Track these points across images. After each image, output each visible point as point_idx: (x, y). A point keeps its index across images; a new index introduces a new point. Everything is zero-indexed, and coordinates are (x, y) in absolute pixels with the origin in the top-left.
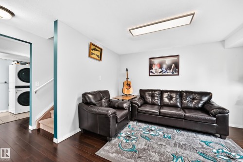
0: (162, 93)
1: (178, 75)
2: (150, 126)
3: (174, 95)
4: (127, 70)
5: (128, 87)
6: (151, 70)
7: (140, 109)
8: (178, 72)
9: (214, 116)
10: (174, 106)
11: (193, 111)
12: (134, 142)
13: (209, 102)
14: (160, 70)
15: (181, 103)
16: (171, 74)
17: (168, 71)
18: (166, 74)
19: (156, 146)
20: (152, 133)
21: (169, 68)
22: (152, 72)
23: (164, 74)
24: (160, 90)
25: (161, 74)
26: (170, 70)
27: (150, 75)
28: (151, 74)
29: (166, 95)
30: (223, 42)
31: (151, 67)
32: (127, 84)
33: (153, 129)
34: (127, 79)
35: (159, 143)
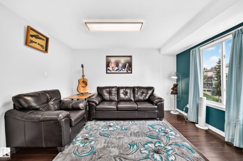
0: (118, 89)
1: (131, 73)
2: (109, 123)
3: (128, 91)
4: (82, 66)
5: (84, 85)
6: (108, 68)
7: (98, 107)
8: (131, 70)
9: (156, 105)
10: (129, 101)
11: (142, 102)
12: (93, 143)
13: (152, 94)
14: (116, 68)
15: (134, 97)
16: (126, 72)
17: (124, 69)
18: (122, 72)
19: (115, 141)
20: (111, 129)
21: (124, 66)
22: (109, 70)
23: (120, 72)
24: (116, 87)
25: (117, 72)
26: (125, 68)
27: (107, 73)
28: (108, 71)
29: (122, 91)
30: (159, 50)
31: (108, 65)
32: (83, 82)
33: (111, 124)
34: (83, 76)
35: (118, 137)
